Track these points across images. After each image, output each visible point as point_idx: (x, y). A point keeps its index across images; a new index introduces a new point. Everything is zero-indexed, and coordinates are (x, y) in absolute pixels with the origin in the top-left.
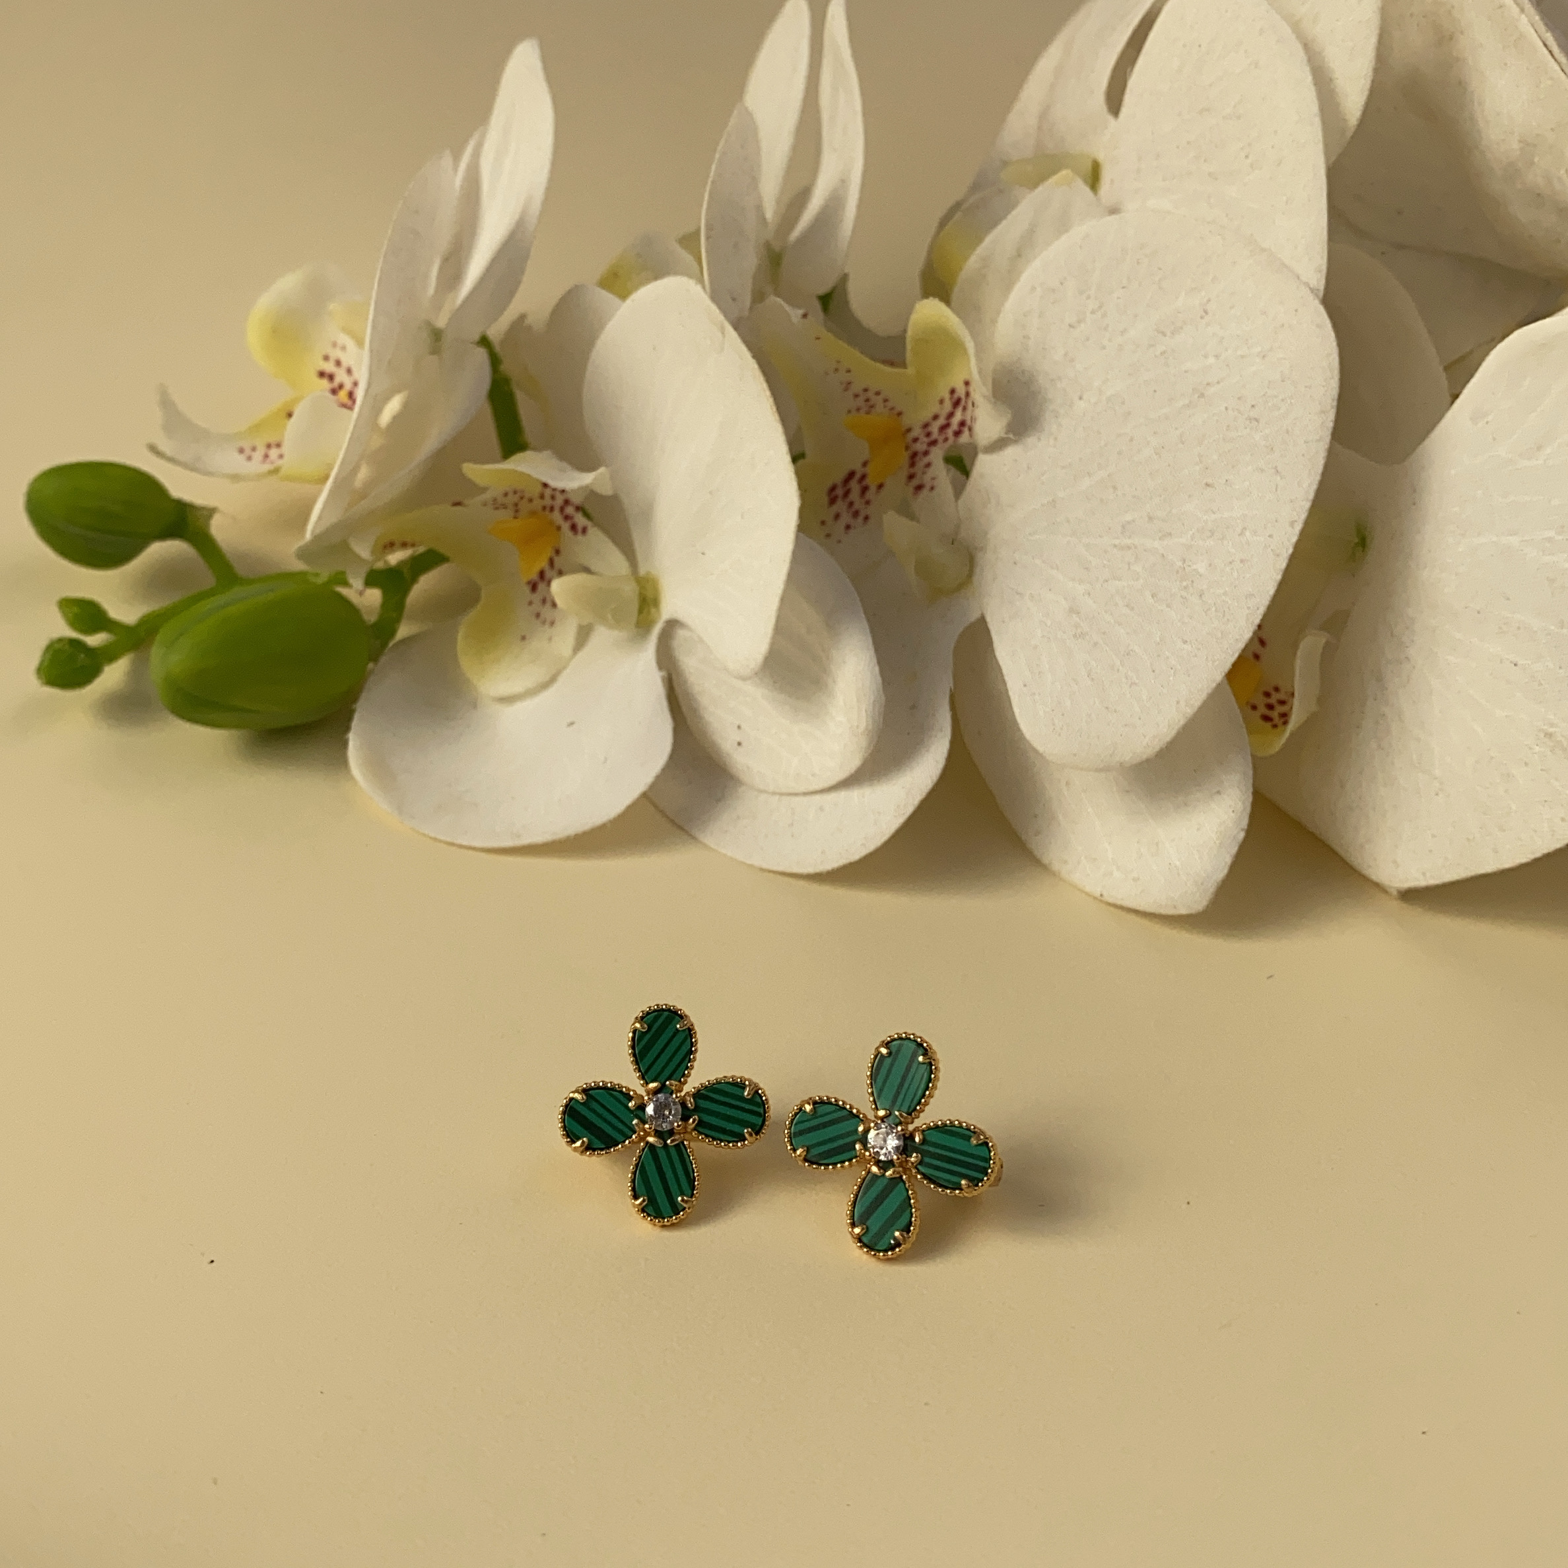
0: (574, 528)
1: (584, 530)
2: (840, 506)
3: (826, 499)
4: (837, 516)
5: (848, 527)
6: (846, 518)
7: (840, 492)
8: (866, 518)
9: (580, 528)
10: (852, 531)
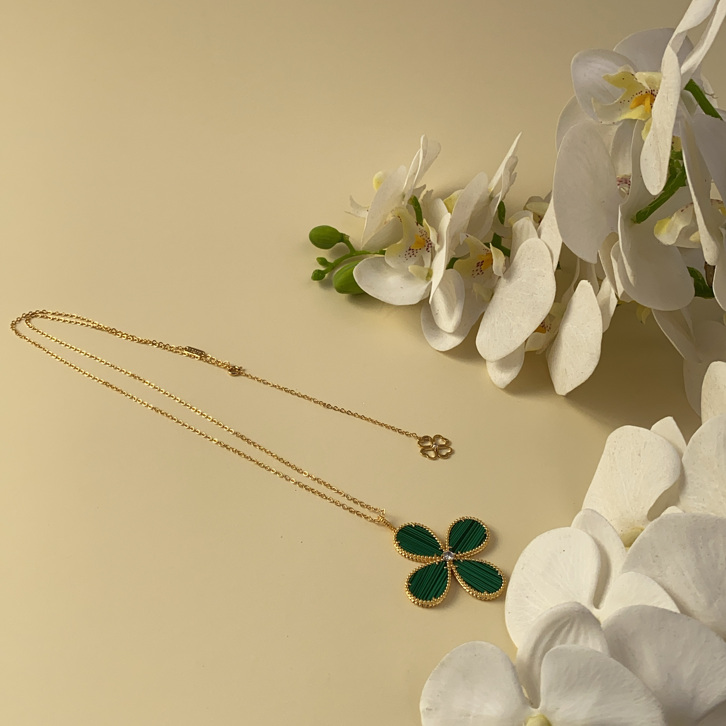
0: (427, 249)
1: (429, 251)
2: (479, 267)
3: (476, 265)
4: (477, 270)
5: (478, 274)
6: (478, 271)
7: (480, 264)
8: (483, 273)
9: (428, 250)
10: (478, 275)
